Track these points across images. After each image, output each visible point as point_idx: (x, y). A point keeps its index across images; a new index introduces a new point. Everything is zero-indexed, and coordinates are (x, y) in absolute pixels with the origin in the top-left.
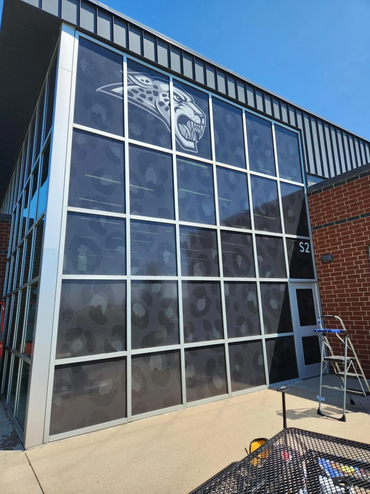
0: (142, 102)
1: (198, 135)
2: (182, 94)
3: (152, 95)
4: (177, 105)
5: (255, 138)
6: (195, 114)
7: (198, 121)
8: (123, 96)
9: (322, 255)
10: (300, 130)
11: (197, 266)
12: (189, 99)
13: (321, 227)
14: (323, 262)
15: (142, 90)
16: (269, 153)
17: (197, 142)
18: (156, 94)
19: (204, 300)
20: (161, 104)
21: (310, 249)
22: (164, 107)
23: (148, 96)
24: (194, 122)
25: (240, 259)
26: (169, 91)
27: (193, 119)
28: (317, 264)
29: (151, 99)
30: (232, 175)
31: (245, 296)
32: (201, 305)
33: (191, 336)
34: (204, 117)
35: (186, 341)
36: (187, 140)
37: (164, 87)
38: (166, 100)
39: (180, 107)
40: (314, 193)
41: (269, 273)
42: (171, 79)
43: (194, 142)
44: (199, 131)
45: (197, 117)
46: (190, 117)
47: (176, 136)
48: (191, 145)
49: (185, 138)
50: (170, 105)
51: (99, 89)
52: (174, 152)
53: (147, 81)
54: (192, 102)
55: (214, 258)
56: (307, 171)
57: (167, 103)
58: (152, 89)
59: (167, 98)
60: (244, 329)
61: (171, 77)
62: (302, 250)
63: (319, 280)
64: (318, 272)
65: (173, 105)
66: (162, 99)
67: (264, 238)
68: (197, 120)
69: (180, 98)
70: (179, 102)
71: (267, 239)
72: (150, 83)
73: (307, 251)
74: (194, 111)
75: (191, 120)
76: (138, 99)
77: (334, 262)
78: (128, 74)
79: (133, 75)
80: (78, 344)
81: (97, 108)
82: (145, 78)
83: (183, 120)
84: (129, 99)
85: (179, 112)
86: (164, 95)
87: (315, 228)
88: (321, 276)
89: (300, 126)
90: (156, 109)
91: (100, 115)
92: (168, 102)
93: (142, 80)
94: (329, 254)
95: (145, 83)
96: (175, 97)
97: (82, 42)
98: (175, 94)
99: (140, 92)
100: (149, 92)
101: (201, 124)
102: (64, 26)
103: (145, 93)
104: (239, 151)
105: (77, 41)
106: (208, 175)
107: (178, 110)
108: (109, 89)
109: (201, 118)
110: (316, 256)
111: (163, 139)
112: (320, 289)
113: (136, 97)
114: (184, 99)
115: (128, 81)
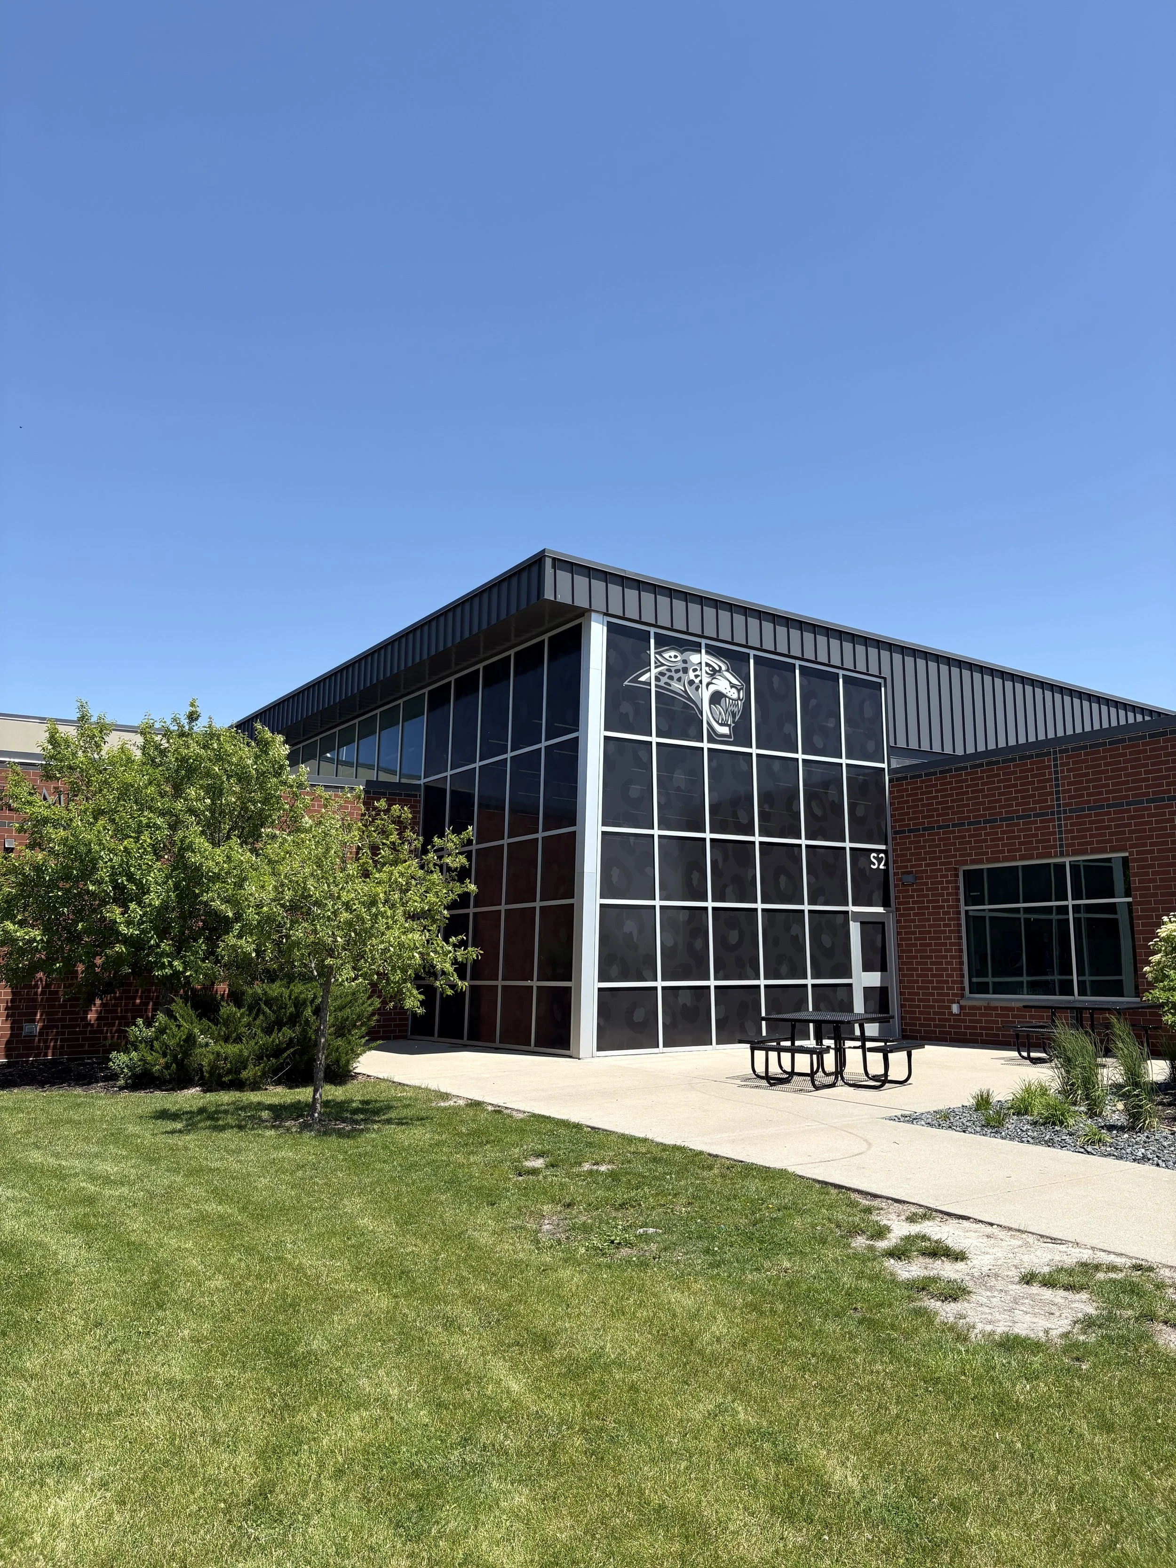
0: (670, 685)
1: (734, 715)
2: (715, 662)
3: (681, 674)
4: (709, 680)
5: (813, 702)
6: (732, 687)
7: (735, 696)
8: (650, 684)
9: (903, 873)
10: (885, 679)
11: (729, 890)
12: (724, 668)
13: (904, 832)
14: (903, 884)
15: (669, 670)
16: (831, 724)
17: (733, 725)
18: (685, 671)
19: (737, 931)
20: (691, 683)
21: (886, 864)
22: (694, 686)
23: (676, 676)
24: (730, 698)
25: (783, 880)
26: (700, 663)
27: (729, 695)
28: (896, 886)
29: (679, 680)
30: (776, 766)
31: (788, 928)
32: (733, 937)
33: (721, 972)
34: (742, 689)
35: (715, 979)
36: (721, 725)
37: (695, 658)
38: (697, 676)
39: (714, 681)
40: (898, 779)
41: (822, 899)
42: (703, 646)
43: (729, 726)
44: (736, 710)
45: (734, 690)
46: (724, 692)
47: (708, 723)
48: (725, 730)
49: (718, 722)
50: (701, 682)
51: (626, 683)
52: (706, 745)
53: (676, 657)
54: (727, 670)
55: (750, 879)
56: (892, 744)
57: (697, 681)
58: (680, 665)
59: (698, 673)
60: (784, 969)
61: (704, 642)
62: (874, 864)
63: (897, 909)
64: (897, 898)
65: (706, 679)
66: (692, 676)
67: (818, 850)
68: (733, 694)
69: (714, 670)
70: (712, 675)
71: (823, 850)
72: (679, 658)
73: (882, 867)
74: (730, 683)
75: (726, 696)
76: (666, 683)
77: (917, 884)
78: (656, 653)
79: (660, 653)
80: (615, 970)
81: (626, 707)
82: (673, 653)
83: (717, 698)
84: (657, 686)
85: (712, 688)
86: (695, 670)
87: (896, 833)
88: (900, 903)
89: (886, 673)
90: (686, 692)
91: (627, 714)
92: (699, 678)
93: (670, 657)
94: (911, 872)
95: (673, 659)
96: (707, 669)
97: (611, 628)
98: (707, 665)
99: (668, 674)
100: (677, 671)
101: (739, 698)
102: (593, 615)
103: (673, 674)
104: (787, 728)
105: (605, 628)
106: (745, 767)
107: (711, 686)
108: (635, 680)
109: (739, 691)
110: (895, 874)
111: (692, 731)
112: (898, 921)
113: (664, 679)
114: (717, 668)
115: (656, 663)
